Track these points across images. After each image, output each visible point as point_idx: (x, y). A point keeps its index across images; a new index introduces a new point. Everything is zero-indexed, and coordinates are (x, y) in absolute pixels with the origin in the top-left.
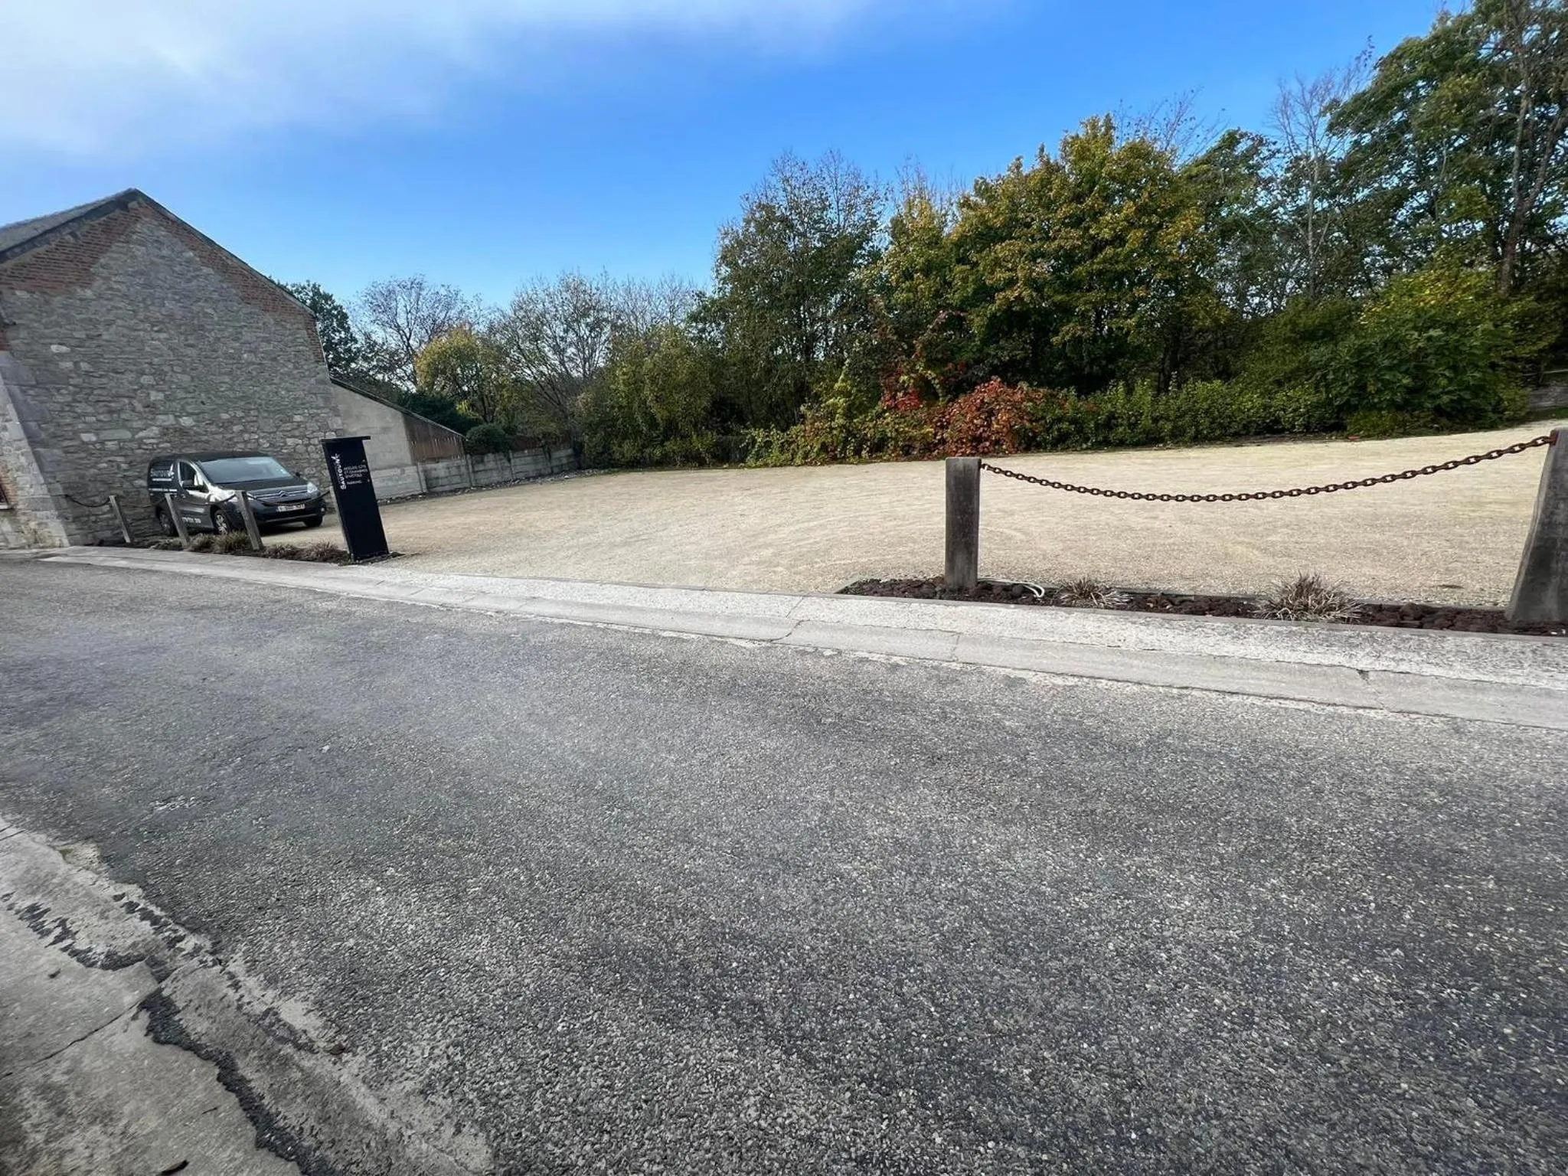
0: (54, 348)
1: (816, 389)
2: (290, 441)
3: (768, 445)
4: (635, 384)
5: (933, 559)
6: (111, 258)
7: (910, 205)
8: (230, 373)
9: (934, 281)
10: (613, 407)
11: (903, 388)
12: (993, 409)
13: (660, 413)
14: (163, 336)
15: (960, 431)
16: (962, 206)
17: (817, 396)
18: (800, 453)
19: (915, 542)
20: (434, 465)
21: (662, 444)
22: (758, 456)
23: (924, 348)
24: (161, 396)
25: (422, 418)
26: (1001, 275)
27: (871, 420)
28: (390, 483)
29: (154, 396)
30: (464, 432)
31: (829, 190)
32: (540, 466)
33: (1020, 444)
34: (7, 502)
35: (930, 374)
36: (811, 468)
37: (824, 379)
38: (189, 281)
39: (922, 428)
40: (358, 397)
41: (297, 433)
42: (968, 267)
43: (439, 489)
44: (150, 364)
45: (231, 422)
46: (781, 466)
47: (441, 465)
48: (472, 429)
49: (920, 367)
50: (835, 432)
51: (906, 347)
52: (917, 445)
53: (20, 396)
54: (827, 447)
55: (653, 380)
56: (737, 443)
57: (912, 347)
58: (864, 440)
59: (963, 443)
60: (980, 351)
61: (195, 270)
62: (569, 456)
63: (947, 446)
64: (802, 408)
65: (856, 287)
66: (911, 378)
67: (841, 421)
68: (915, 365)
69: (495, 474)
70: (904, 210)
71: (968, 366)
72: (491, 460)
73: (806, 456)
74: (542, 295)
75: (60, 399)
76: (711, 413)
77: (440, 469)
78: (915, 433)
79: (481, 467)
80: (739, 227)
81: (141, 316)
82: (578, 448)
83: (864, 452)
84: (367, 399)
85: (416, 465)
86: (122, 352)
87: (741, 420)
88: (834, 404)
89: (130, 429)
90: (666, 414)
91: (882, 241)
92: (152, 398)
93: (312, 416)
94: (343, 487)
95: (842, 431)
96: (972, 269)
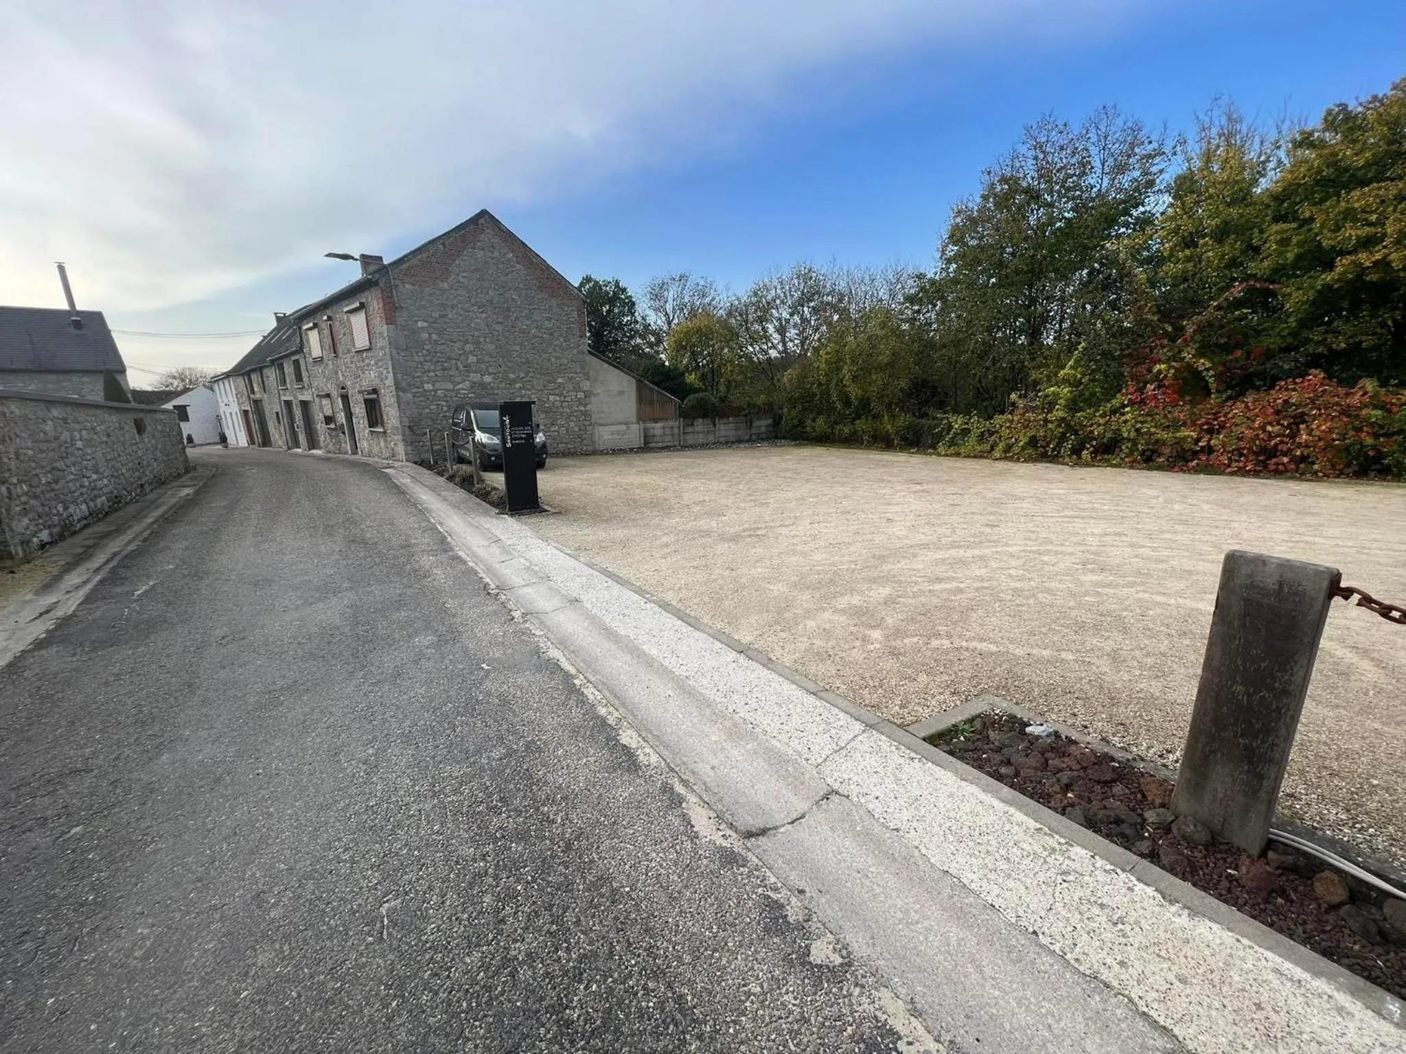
0: (420, 324)
1: (1034, 375)
2: (551, 398)
3: (965, 432)
4: (836, 364)
5: (1155, 688)
6: (463, 260)
7: (1208, 157)
8: (520, 344)
9: (1233, 246)
10: (813, 384)
11: (1159, 380)
12: (1303, 414)
13: (854, 392)
14: (484, 315)
15: (1240, 439)
16: (1297, 145)
17: (1036, 383)
18: (1001, 446)
19: (1125, 630)
20: (654, 425)
21: (853, 422)
22: (953, 443)
23: (1200, 330)
24: (475, 359)
25: (651, 385)
26: (1352, 232)
27: (1102, 416)
28: (617, 437)
29: (472, 359)
30: (682, 400)
31: (1094, 150)
32: (740, 433)
33: (1348, 465)
34: (383, 426)
35: (1203, 363)
36: (1010, 465)
37: (1047, 366)
38: (507, 274)
39: (1177, 429)
40: (606, 365)
41: (557, 392)
42: (1294, 225)
43: (653, 445)
44: (473, 336)
45: (514, 381)
46: (975, 457)
47: (658, 425)
48: (691, 396)
49: (1187, 355)
50: (1050, 426)
51: (1170, 329)
52: (1167, 451)
53: (396, 357)
54: (1037, 442)
55: (853, 362)
56: (932, 428)
57: (1180, 330)
58: (1090, 437)
59: (1241, 455)
60: (1294, 334)
61: (512, 267)
62: (768, 426)
63: (1213, 456)
64: (1013, 396)
65: (1111, 261)
66: (1170, 367)
67: (1061, 414)
68: (1180, 352)
69: (701, 436)
70: (1197, 164)
71: (1269, 355)
72: (700, 424)
73: (1008, 448)
74: (776, 283)
75: (416, 359)
76: (910, 396)
77: (657, 428)
78: (1164, 435)
79: (690, 429)
80: (975, 203)
81: (473, 301)
82: (777, 421)
83: (1085, 452)
84: (612, 368)
85: (638, 423)
86: (458, 327)
87: (941, 406)
88: (1056, 394)
89: (452, 382)
90: (860, 392)
91: (1159, 204)
92: (470, 361)
93: (570, 379)
94: (509, 445)
95: (1059, 426)
96: (1300, 227)
